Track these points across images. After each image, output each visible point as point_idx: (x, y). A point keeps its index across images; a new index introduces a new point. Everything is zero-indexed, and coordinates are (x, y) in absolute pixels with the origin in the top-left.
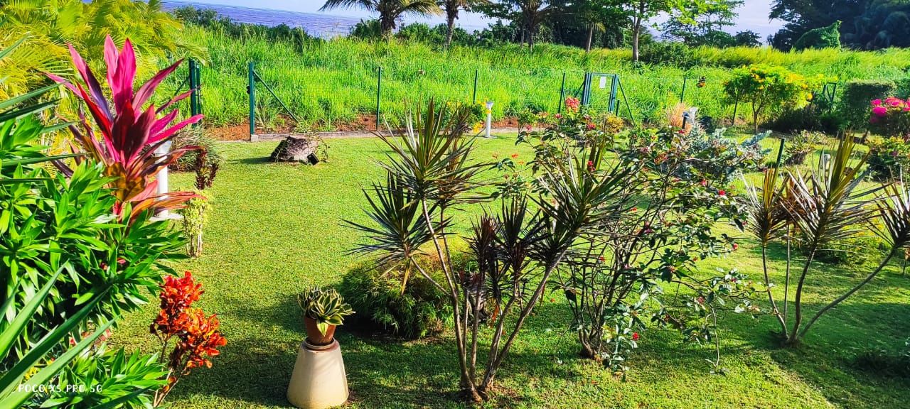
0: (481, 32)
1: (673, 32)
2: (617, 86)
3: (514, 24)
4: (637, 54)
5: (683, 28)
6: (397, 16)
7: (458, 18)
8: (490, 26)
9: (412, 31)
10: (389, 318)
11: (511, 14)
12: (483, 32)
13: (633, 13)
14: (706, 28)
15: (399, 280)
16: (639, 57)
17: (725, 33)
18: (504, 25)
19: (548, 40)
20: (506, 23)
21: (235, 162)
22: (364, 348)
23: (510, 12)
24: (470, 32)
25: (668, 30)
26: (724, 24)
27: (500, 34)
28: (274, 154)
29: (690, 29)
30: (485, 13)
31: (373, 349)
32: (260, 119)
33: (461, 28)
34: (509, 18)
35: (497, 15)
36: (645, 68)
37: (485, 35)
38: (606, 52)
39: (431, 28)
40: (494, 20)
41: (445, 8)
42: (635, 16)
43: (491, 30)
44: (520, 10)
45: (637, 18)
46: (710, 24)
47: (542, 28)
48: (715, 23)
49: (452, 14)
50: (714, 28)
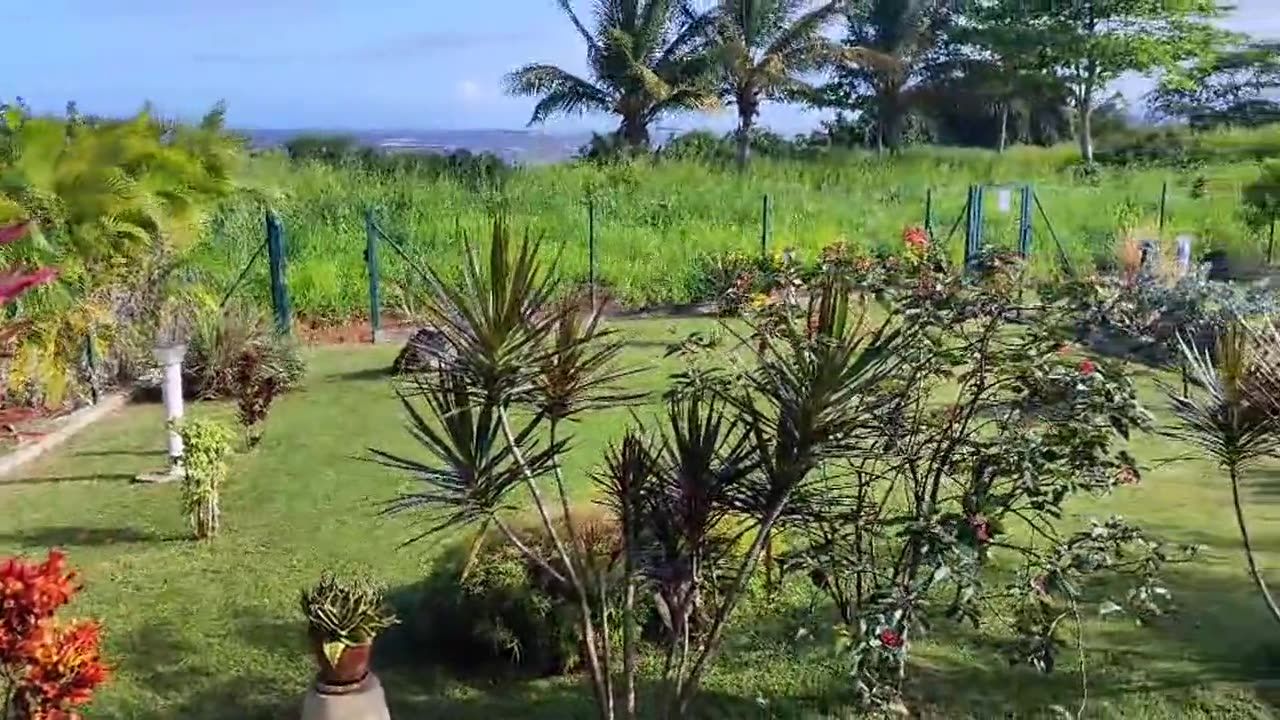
0: (808, 137)
1: (1167, 108)
2: (1032, 205)
3: (866, 116)
4: (1090, 150)
5: (1186, 100)
6: (651, 120)
7: (758, 114)
8: (822, 123)
9: (687, 145)
10: (502, 634)
11: (857, 99)
12: (813, 136)
13: (1076, 79)
14: (1231, 97)
15: (522, 563)
16: (1094, 154)
17: (1266, 103)
18: (849, 120)
19: (929, 140)
20: (852, 116)
21: (330, 378)
22: (458, 692)
23: (854, 96)
24: (789, 137)
25: (1157, 104)
26: (1263, 85)
27: (844, 137)
28: (397, 362)
29: (1199, 100)
30: (809, 101)
31: (472, 693)
32: (405, 306)
33: (773, 132)
34: (853, 107)
35: (830, 103)
36: (1104, 173)
37: (816, 141)
38: (1034, 151)
39: (721, 136)
40: (830, 114)
41: (735, 99)
42: (1080, 84)
43: (827, 132)
44: (871, 92)
45: (1083, 87)
46: (1238, 88)
47: (916, 118)
48: (1246, 84)
49: (747, 109)
50: (1246, 94)
